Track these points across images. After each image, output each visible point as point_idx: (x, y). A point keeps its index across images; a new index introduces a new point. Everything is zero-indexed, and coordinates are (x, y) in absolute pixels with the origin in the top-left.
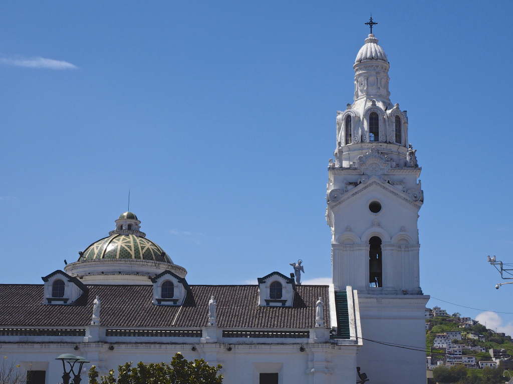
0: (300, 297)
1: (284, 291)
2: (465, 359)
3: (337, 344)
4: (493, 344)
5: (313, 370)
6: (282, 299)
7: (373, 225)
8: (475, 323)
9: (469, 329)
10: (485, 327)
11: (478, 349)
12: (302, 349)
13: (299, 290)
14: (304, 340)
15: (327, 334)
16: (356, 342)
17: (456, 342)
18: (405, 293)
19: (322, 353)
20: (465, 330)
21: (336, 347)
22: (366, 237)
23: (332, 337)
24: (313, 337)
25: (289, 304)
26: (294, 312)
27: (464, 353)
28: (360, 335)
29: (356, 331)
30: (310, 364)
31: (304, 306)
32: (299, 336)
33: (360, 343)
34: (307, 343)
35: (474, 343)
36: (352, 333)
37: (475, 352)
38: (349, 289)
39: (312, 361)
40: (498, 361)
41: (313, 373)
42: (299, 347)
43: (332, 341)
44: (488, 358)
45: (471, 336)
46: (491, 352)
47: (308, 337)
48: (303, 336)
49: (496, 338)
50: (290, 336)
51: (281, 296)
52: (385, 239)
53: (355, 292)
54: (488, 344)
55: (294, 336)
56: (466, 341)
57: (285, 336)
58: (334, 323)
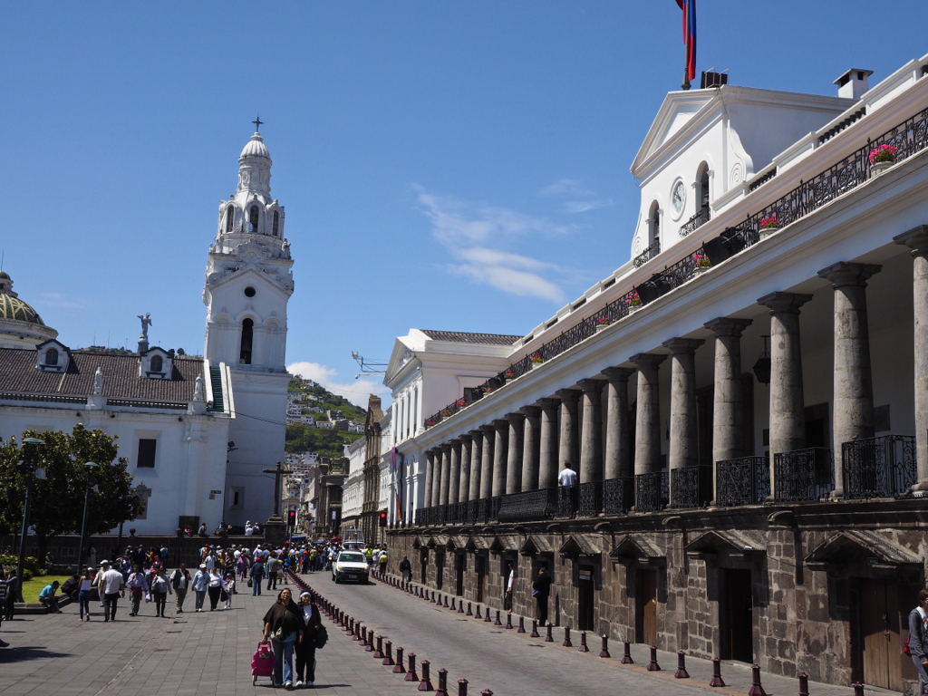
0: (177, 370)
1: (164, 365)
2: (304, 418)
3: (212, 416)
4: (331, 406)
5: (189, 438)
6: (162, 371)
7: (246, 308)
8: (316, 385)
9: (309, 391)
10: (324, 389)
11: (316, 409)
12: (180, 420)
13: (178, 364)
14: (183, 411)
15: (205, 408)
16: (230, 415)
17: (296, 402)
18: (271, 370)
19: (197, 425)
20: (305, 391)
21: (212, 419)
22: (240, 319)
23: (208, 410)
24: (191, 410)
25: (167, 377)
26: (172, 384)
27: (303, 413)
28: (233, 409)
29: (229, 405)
30: (187, 433)
31: (182, 379)
32: (178, 408)
33: (233, 416)
34: (186, 415)
35: (314, 404)
36: (226, 407)
37: (314, 413)
38: (222, 365)
39: (189, 430)
40: (334, 422)
41: (189, 441)
42: (178, 417)
43: (208, 413)
44: (326, 419)
45: (311, 397)
46: (328, 413)
47: (186, 408)
48: (182, 408)
49: (335, 400)
50: (170, 407)
51: (160, 368)
52: (257, 321)
53: (228, 368)
54: (326, 405)
55: (174, 408)
56: (306, 401)
57: (166, 407)
58: (210, 397)
